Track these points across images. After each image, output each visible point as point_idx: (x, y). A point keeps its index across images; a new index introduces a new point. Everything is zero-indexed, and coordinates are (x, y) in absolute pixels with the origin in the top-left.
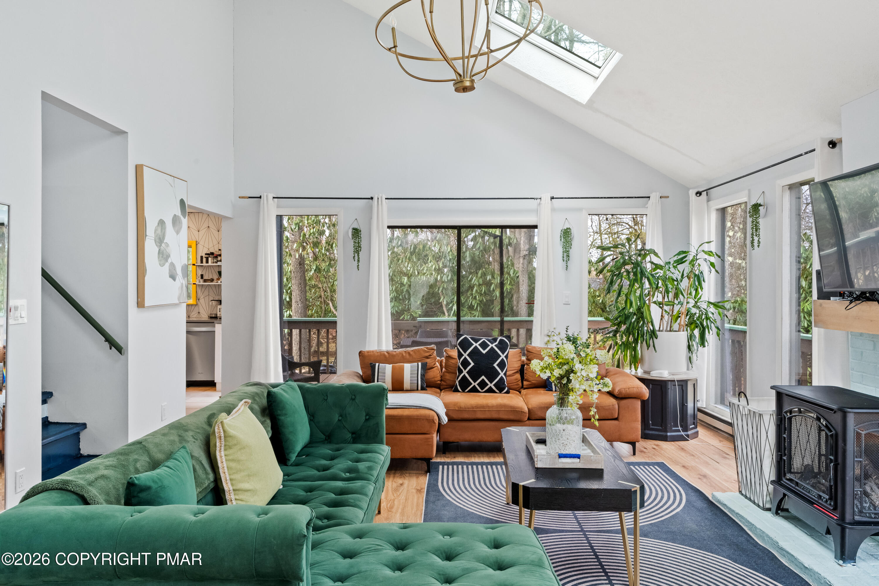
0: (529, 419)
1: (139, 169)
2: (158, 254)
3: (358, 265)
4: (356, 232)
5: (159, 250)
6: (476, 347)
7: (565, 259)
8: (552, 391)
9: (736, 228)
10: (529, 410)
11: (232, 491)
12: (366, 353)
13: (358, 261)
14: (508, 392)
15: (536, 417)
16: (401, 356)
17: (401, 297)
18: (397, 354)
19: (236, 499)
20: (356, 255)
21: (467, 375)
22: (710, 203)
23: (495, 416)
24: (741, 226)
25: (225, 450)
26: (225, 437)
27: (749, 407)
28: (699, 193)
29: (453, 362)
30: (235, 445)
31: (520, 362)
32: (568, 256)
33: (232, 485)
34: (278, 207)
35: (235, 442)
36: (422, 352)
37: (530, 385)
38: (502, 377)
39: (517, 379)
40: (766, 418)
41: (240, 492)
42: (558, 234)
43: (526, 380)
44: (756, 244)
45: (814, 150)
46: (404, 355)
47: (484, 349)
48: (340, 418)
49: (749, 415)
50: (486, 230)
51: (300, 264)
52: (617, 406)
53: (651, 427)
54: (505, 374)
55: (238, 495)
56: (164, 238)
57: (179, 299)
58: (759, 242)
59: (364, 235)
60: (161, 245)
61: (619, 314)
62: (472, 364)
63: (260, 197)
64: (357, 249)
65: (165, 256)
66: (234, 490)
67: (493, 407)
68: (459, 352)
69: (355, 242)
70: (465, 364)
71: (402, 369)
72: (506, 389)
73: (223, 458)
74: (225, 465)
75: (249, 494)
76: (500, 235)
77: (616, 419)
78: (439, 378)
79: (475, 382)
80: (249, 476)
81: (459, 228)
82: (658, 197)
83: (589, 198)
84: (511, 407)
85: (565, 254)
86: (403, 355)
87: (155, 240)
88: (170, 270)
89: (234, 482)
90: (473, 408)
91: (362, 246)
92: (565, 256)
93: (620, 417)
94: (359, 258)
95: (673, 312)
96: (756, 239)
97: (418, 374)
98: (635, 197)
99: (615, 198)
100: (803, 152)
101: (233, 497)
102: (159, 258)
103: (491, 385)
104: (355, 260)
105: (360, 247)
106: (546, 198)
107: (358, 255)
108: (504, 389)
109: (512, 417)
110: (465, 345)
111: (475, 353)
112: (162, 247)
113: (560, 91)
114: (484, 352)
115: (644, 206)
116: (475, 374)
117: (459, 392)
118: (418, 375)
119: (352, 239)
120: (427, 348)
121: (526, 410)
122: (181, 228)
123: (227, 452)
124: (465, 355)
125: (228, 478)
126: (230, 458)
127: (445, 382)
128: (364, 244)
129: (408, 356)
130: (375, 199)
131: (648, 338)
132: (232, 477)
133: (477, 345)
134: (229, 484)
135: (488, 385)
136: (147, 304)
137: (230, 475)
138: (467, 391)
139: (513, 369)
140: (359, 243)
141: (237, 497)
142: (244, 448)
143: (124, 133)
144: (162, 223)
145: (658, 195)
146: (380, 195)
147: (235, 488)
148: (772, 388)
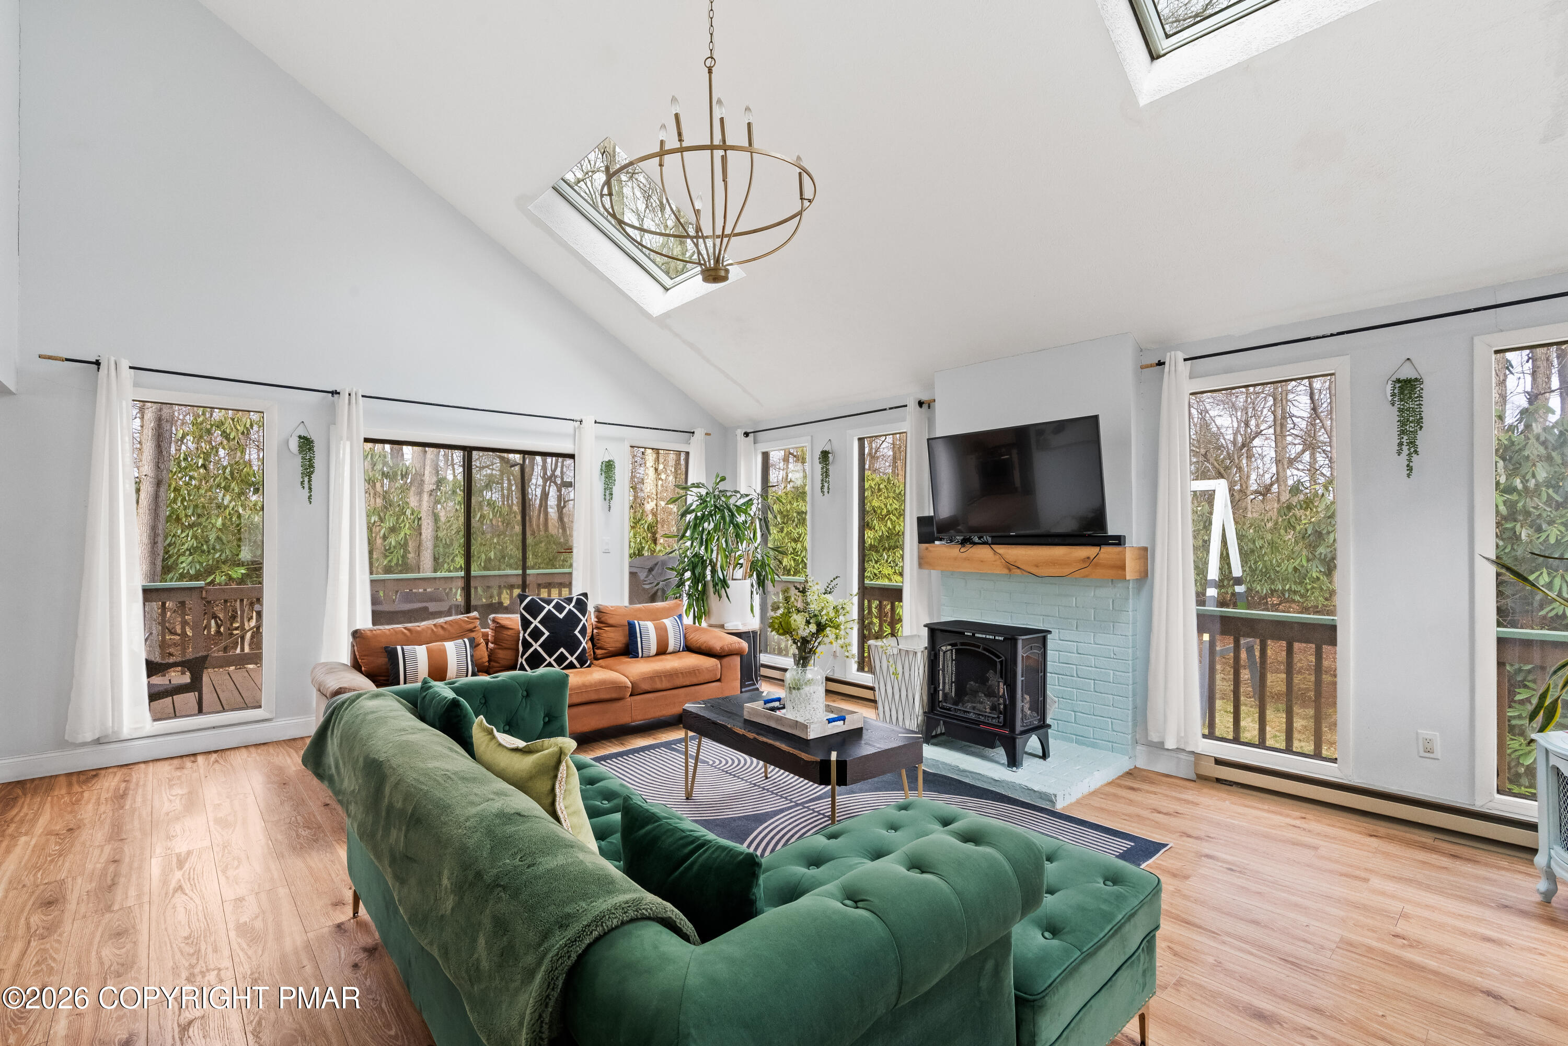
3: (311, 496)
4: (306, 444)
6: (549, 611)
7: (608, 497)
8: (638, 657)
9: (669, 472)
10: (632, 684)
12: (368, 632)
13: (310, 489)
14: (591, 665)
15: (639, 691)
16: (430, 632)
18: (423, 630)
20: (306, 479)
21: (540, 650)
22: (757, 445)
24: (673, 470)
27: (900, 647)
28: (747, 434)
29: (509, 633)
32: (612, 494)
36: (463, 625)
37: (606, 653)
40: (919, 655)
42: (598, 467)
43: (598, 648)
44: (826, 490)
45: (906, 406)
46: (435, 630)
47: (560, 613)
49: (899, 655)
50: (502, 455)
52: (719, 666)
58: (828, 488)
59: (318, 447)
62: (547, 634)
63: (97, 363)
64: (308, 470)
68: (523, 618)
69: (303, 458)
70: (536, 634)
71: (444, 652)
76: (521, 462)
77: (719, 680)
78: (487, 659)
79: (550, 658)
81: (468, 450)
82: (703, 434)
83: (633, 426)
85: (608, 492)
86: (433, 630)
91: (315, 465)
92: (607, 494)
93: (722, 677)
94: (310, 484)
96: (826, 485)
97: (467, 655)
98: (680, 431)
99: (660, 429)
100: (887, 407)
103: (572, 659)
104: (304, 487)
105: (313, 467)
106: (590, 421)
107: (310, 481)
109: (614, 695)
110: (533, 609)
111: (549, 620)
114: (560, 616)
115: (687, 442)
116: (549, 647)
118: (467, 657)
119: (300, 453)
120: (468, 617)
121: (630, 684)
124: (536, 623)
127: (497, 662)
128: (318, 463)
129: (441, 632)
130: (344, 395)
133: (550, 607)
135: (567, 659)
140: (310, 460)
145: (703, 431)
146: (354, 390)
148: (925, 626)
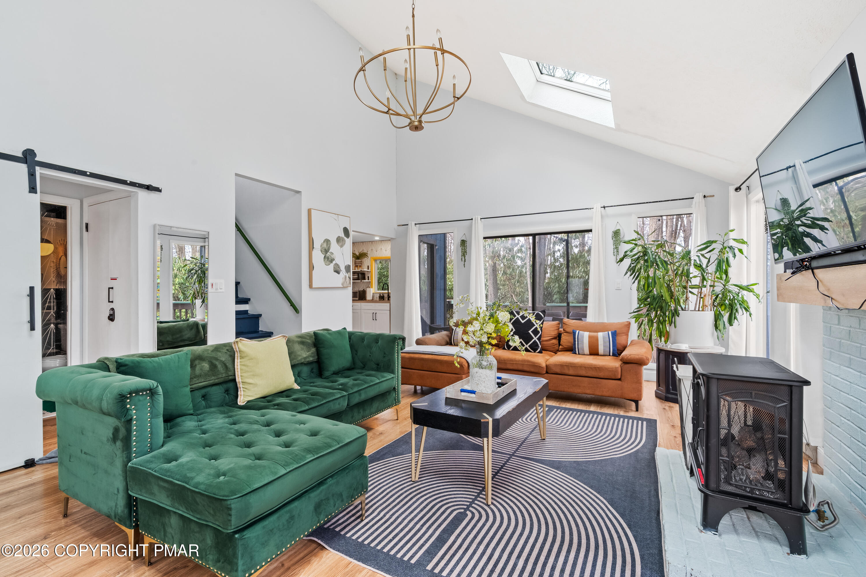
0: (547, 373)
1: (309, 211)
2: (324, 258)
3: (464, 264)
4: (464, 243)
5: (325, 256)
6: (518, 318)
7: (615, 254)
8: (576, 354)
10: (546, 366)
11: (241, 383)
13: (465, 261)
14: (540, 352)
15: (552, 371)
17: (562, 292)
19: (243, 388)
20: (463, 257)
23: (520, 368)
25: (240, 359)
26: (239, 351)
28: (738, 189)
30: (246, 357)
31: (556, 331)
32: (618, 251)
33: (242, 379)
34: (419, 229)
35: (246, 355)
38: (535, 341)
39: (553, 344)
41: (246, 384)
42: (610, 235)
47: (523, 320)
48: (370, 354)
50: (556, 235)
51: (493, 271)
52: (619, 369)
53: (671, 391)
54: (539, 339)
55: (244, 385)
56: (329, 249)
57: (342, 284)
59: (468, 244)
60: (326, 254)
61: (647, 296)
62: (514, 330)
63: (408, 224)
64: (464, 254)
65: (330, 260)
66: (242, 382)
67: (519, 361)
69: (463, 249)
72: (539, 349)
73: (239, 363)
74: (239, 367)
75: (251, 385)
76: (566, 239)
77: (619, 380)
80: (253, 375)
81: (534, 236)
82: (701, 197)
83: (636, 204)
84: (532, 362)
85: (615, 250)
87: (321, 251)
88: (334, 268)
89: (243, 378)
90: (505, 360)
92: (615, 252)
93: (623, 378)
94: (465, 259)
95: (701, 294)
98: (680, 199)
99: (660, 201)
101: (241, 386)
102: (324, 261)
103: (527, 346)
104: (462, 261)
105: (466, 252)
106: (597, 207)
108: (537, 349)
109: (532, 370)
112: (327, 255)
113: (594, 121)
114: (523, 322)
115: (690, 206)
117: (506, 349)
119: (461, 247)
122: (345, 244)
123: (241, 360)
124: (511, 324)
125: (239, 375)
126: (242, 363)
128: (467, 250)
130: (474, 219)
131: (670, 316)
132: (242, 375)
133: (519, 316)
134: (240, 378)
136: (313, 287)
137: (241, 373)
138: (511, 349)
139: (549, 336)
141: (244, 386)
142: (252, 359)
143: (298, 192)
144: (327, 241)
145: (701, 195)
146: (477, 216)
147: (242, 381)
